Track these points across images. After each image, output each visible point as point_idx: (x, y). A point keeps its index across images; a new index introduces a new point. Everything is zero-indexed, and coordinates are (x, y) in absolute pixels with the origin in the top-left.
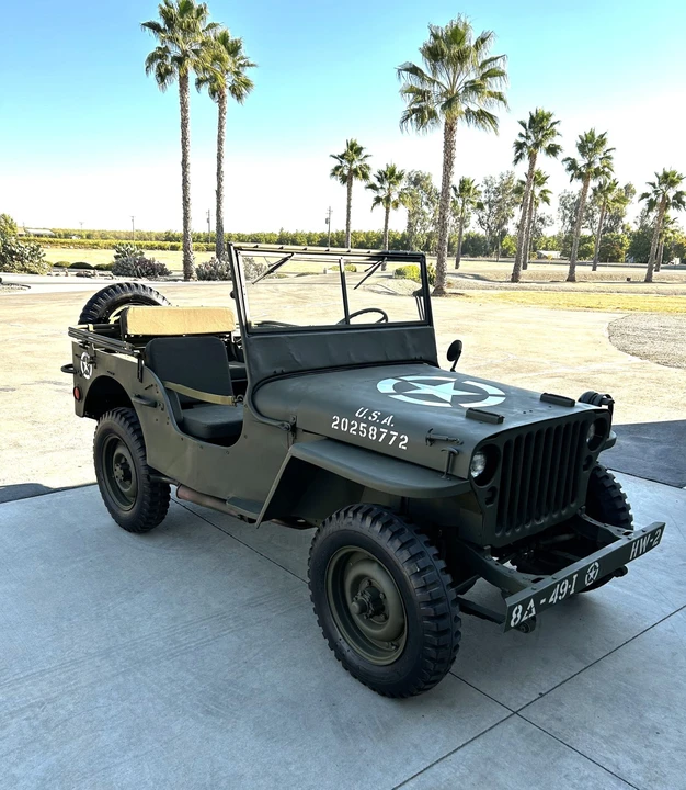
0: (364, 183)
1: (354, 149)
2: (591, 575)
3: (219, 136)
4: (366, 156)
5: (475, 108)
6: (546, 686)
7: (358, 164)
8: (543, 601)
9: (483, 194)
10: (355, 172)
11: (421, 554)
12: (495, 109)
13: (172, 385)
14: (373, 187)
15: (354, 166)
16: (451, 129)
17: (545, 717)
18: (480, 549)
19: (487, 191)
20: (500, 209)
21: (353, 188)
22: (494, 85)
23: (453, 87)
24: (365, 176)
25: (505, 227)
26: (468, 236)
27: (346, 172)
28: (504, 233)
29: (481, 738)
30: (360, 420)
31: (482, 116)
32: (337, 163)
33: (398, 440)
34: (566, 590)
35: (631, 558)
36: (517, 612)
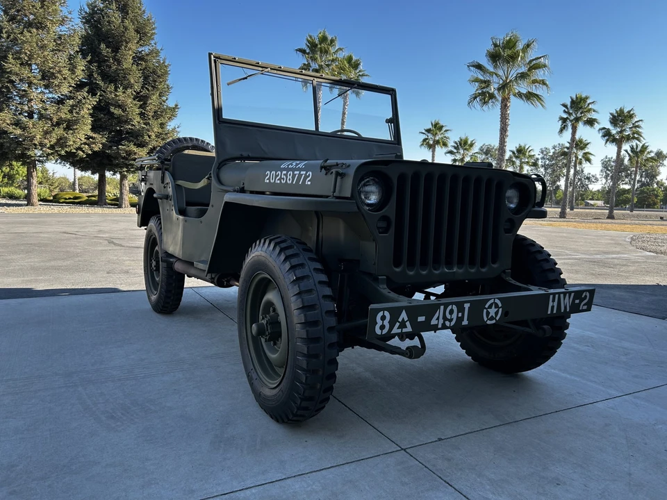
0: (445, 150)
1: (437, 127)
2: (493, 312)
3: (343, 120)
4: (446, 131)
5: (524, 91)
6: (450, 433)
7: (440, 136)
8: (421, 319)
9: (540, 161)
10: (437, 142)
12: (540, 91)
13: (180, 182)
14: (451, 152)
15: (437, 138)
16: (506, 105)
17: (433, 456)
19: (543, 158)
20: (554, 171)
21: (436, 153)
22: (539, 74)
23: (507, 78)
24: (445, 145)
25: (558, 183)
27: (431, 142)
28: (558, 187)
30: (283, 170)
31: (530, 96)
32: (425, 137)
33: (306, 177)
34: (454, 316)
35: (549, 312)
36: (383, 318)
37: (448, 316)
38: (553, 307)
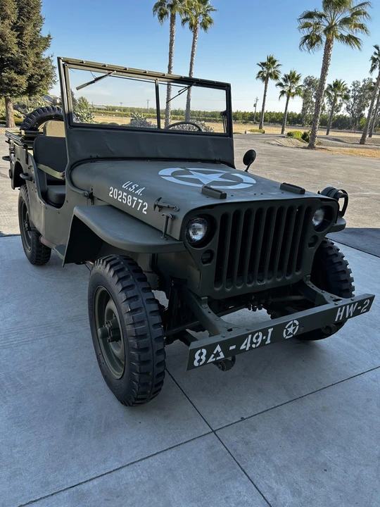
0: (276, 82)
1: (271, 61)
2: (290, 330)
3: (192, 52)
4: (278, 65)
5: (346, 34)
6: (251, 412)
7: (273, 70)
8: (232, 348)
9: (351, 92)
10: (270, 75)
11: (136, 297)
12: (359, 34)
13: (42, 167)
14: (280, 85)
15: (270, 71)
16: (329, 46)
17: (236, 439)
18: (199, 298)
19: (353, 90)
20: (361, 101)
21: (268, 85)
22: (361, 20)
23: (333, 21)
24: (276, 78)
25: (363, 112)
26: (339, 117)
27: (265, 75)
28: (362, 116)
29: (174, 450)
30: (124, 190)
31: (350, 40)
32: (260, 69)
33: (143, 206)
34: (260, 340)
35: (336, 320)
36: (201, 354)
37: (255, 340)
38: (340, 316)
